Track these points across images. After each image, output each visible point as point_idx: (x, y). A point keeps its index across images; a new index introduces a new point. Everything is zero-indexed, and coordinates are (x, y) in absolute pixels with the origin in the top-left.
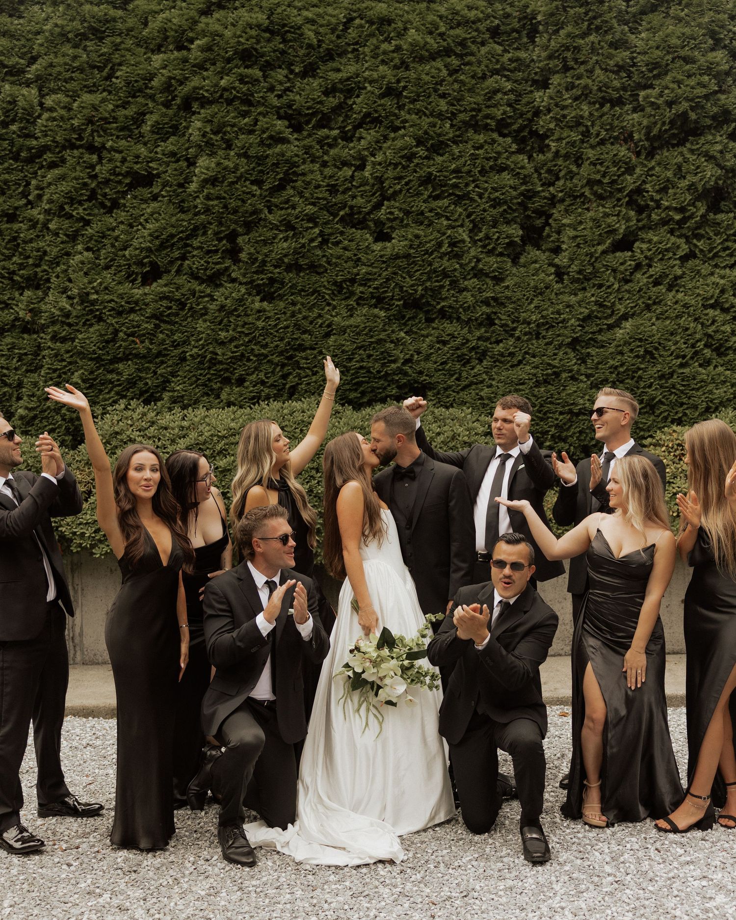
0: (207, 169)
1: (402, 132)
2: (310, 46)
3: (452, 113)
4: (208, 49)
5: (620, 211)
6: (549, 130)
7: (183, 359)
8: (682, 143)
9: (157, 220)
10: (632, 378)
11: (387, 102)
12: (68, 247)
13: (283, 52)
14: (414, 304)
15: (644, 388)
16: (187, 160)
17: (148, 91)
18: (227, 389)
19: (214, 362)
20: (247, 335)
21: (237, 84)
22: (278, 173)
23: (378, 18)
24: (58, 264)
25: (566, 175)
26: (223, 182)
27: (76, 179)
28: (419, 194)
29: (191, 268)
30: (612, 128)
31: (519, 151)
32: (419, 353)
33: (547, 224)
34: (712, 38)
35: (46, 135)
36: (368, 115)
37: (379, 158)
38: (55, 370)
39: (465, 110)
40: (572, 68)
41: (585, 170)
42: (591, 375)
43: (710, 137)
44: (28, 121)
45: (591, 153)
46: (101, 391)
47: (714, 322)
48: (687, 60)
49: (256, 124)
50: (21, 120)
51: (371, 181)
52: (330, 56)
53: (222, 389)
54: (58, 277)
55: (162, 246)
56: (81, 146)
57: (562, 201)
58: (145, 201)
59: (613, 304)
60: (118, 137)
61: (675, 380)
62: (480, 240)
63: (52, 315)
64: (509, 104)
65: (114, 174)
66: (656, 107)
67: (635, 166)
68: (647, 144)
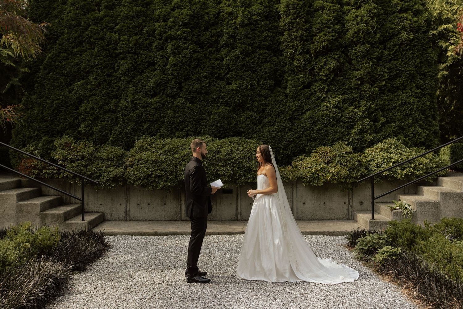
0: (173, 61)
1: (236, 49)
2: (206, 21)
3: (252, 44)
4: (174, 22)
5: (306, 76)
6: (284, 49)
7: (164, 122)
8: (326, 54)
9: (156, 77)
10: (309, 130)
11: (231, 40)
12: (127, 86)
13: (198, 23)
14: (239, 105)
15: (313, 133)
16: (166, 58)
17: (154, 35)
18: (178, 132)
19: (173, 123)
20: (184, 115)
21: (183, 34)
22: (195, 63)
23: (229, 13)
24: (124, 91)
25: (289, 63)
26: (177, 65)
27: (130, 63)
28: (241, 70)
29: (166, 93)
31: (274, 56)
33: (282, 79)
34: (337, 20)
35: (121, 49)
36: (225, 44)
37: (228, 58)
38: (122, 125)
39: (256, 43)
40: (291, 29)
41: (295, 63)
42: (296, 129)
43: (335, 53)
45: (297, 57)
46: (137, 132)
47: (335, 113)
49: (188, 47)
50: (113, 44)
51: (225, 65)
52: (213, 24)
54: (124, 95)
55: (157, 86)
56: (132, 53)
57: (288, 72)
58: (153, 71)
59: (303, 106)
60: (144, 50)
61: (323, 131)
62: (260, 85)
63: (122, 108)
64: (271, 40)
65: (143, 62)
66: (318, 42)
67: (311, 61)
68: (315, 54)
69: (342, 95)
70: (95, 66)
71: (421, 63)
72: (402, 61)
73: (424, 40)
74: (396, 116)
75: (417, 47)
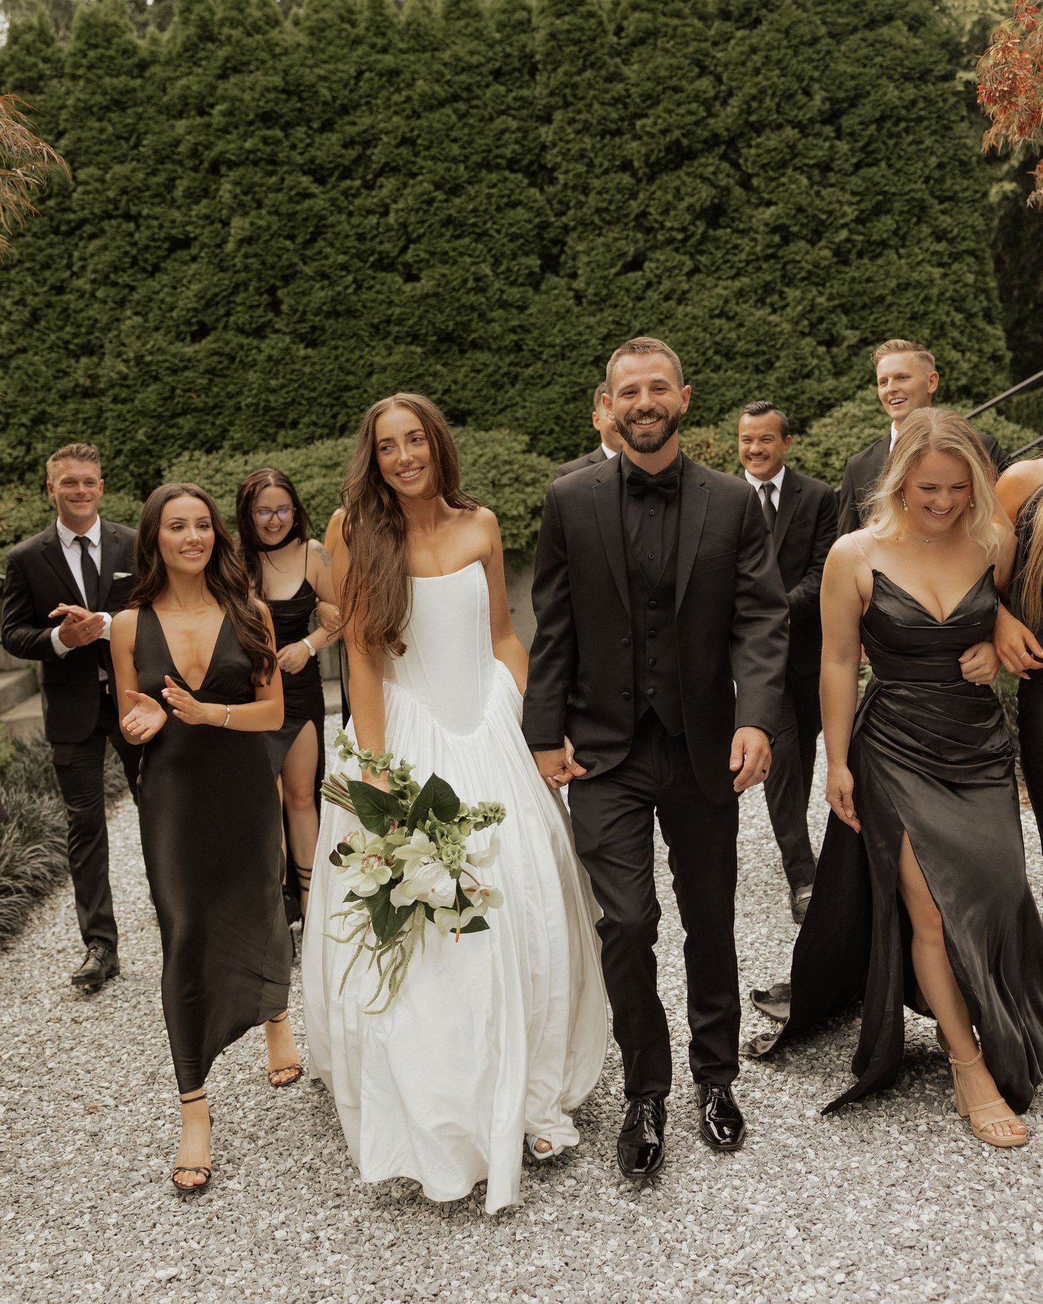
0: (242, 229)
1: (420, 178)
2: (325, 103)
3: (465, 156)
4: (229, 113)
5: (628, 235)
6: (556, 163)
7: (238, 409)
8: (678, 166)
9: (200, 281)
11: (404, 151)
12: (117, 313)
13: (300, 110)
14: (446, 338)
16: (221, 221)
17: (176, 157)
18: (282, 433)
19: (267, 409)
20: (296, 381)
21: (261, 146)
22: (309, 227)
23: (387, 70)
24: (109, 330)
25: (575, 204)
26: (258, 240)
27: (118, 248)
28: (442, 235)
29: (236, 323)
30: (614, 157)
31: (532, 184)
32: (455, 382)
33: (562, 251)
34: (698, 66)
35: (83, 208)
36: (386, 164)
37: (401, 205)
38: (119, 431)
39: (477, 153)
40: (572, 104)
41: (592, 200)
43: (703, 160)
44: (64, 196)
45: (596, 183)
46: (164, 446)
47: (720, 330)
48: (677, 90)
49: (283, 182)
50: (57, 195)
51: (396, 227)
52: (345, 110)
53: (276, 433)
54: (111, 342)
55: (208, 305)
56: (118, 216)
57: (574, 228)
58: (185, 263)
59: (629, 322)
60: (152, 204)
62: (502, 273)
63: (111, 379)
64: (517, 142)
65: (154, 240)
66: (651, 135)
67: (638, 192)
68: (647, 170)
69: (733, 278)
70: (14, 266)
71: (940, 166)
72: (890, 166)
73: (945, 101)
74: (887, 322)
75: (926, 123)
